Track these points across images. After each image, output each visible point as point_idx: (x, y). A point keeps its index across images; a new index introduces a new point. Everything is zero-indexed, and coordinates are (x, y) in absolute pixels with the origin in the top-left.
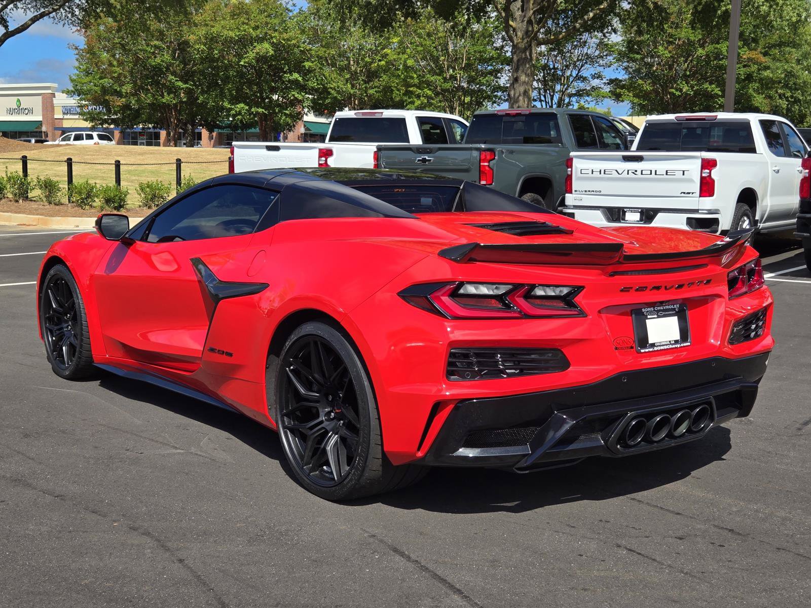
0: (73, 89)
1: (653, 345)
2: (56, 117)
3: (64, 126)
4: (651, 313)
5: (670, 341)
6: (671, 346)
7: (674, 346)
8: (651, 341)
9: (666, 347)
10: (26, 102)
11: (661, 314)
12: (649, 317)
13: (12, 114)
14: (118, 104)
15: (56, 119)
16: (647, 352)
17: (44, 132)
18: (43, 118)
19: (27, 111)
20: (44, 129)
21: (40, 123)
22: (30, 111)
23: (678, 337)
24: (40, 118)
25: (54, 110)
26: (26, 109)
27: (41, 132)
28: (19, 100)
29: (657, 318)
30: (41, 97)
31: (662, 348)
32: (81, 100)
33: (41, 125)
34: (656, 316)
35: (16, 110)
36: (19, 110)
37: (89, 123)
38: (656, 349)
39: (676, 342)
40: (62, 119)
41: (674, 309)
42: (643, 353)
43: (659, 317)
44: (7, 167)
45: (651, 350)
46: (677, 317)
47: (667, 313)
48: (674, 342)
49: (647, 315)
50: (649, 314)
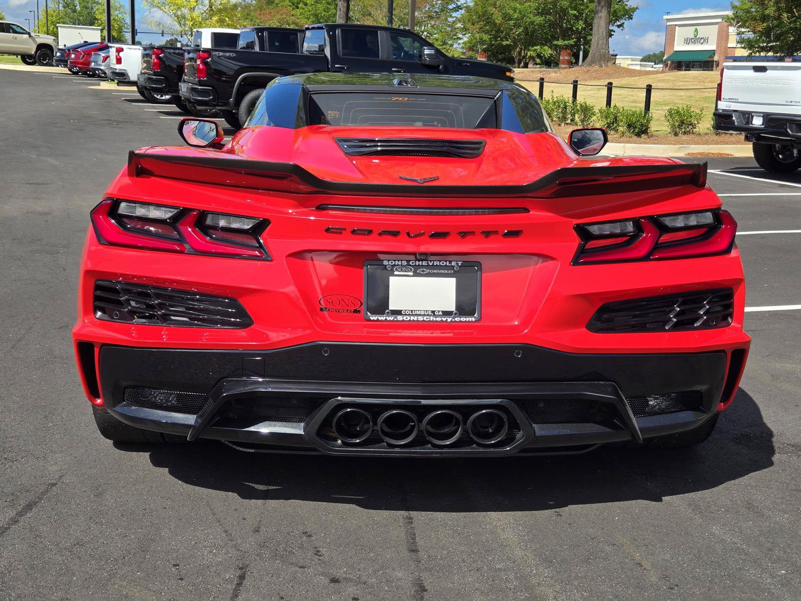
0: (733, 16)
1: (398, 312)
2: (730, 45)
3: (736, 55)
4: (402, 268)
5: (433, 312)
6: (433, 319)
7: (439, 319)
8: (392, 307)
9: (421, 318)
10: (703, 32)
11: (424, 271)
12: (396, 273)
13: (688, 44)
14: (758, 29)
15: (729, 48)
16: (382, 321)
17: (716, 61)
18: (717, 47)
19: (702, 40)
20: (716, 58)
21: (713, 53)
22: (705, 40)
23: (452, 307)
24: (713, 47)
25: (728, 39)
26: (702, 38)
27: (713, 61)
28: (696, 30)
29: (414, 276)
30: (717, 26)
31: (414, 318)
32: (739, 27)
33: (714, 54)
34: (412, 274)
35: (693, 40)
36: (695, 40)
37: (747, 51)
38: (400, 318)
39: (446, 313)
40: (735, 48)
41: (451, 267)
42: (374, 321)
43: (416, 275)
44: (552, 91)
45: (390, 318)
46: (455, 279)
47: (435, 271)
48: (441, 313)
49: (392, 270)
50: (396, 270)
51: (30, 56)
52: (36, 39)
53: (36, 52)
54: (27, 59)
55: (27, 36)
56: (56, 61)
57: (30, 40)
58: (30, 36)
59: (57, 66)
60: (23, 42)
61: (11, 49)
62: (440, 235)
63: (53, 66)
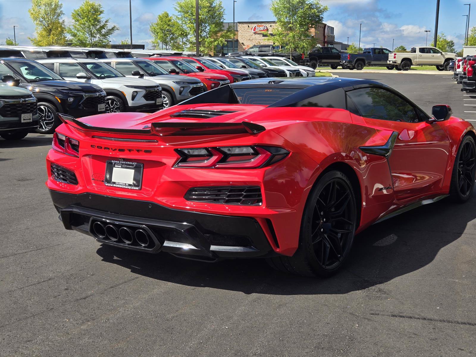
1: (114, 183)
5: (125, 184)
6: (124, 187)
7: (126, 187)
8: (113, 181)
9: (121, 186)
11: (124, 166)
12: (116, 166)
16: (109, 186)
23: (132, 183)
29: (121, 168)
31: (118, 186)
34: (120, 167)
38: (114, 185)
39: (130, 185)
41: (133, 165)
42: (107, 186)
43: (122, 167)
45: (111, 185)
46: (134, 170)
47: (128, 166)
48: (128, 185)
49: (114, 165)
50: (116, 165)
51: (441, 66)
52: (445, 56)
53: (444, 63)
54: (439, 67)
55: (440, 54)
56: (449, 68)
57: (442, 57)
58: (442, 54)
59: (449, 70)
60: (437, 58)
61: (430, 62)
62: (122, 150)
63: (447, 70)
